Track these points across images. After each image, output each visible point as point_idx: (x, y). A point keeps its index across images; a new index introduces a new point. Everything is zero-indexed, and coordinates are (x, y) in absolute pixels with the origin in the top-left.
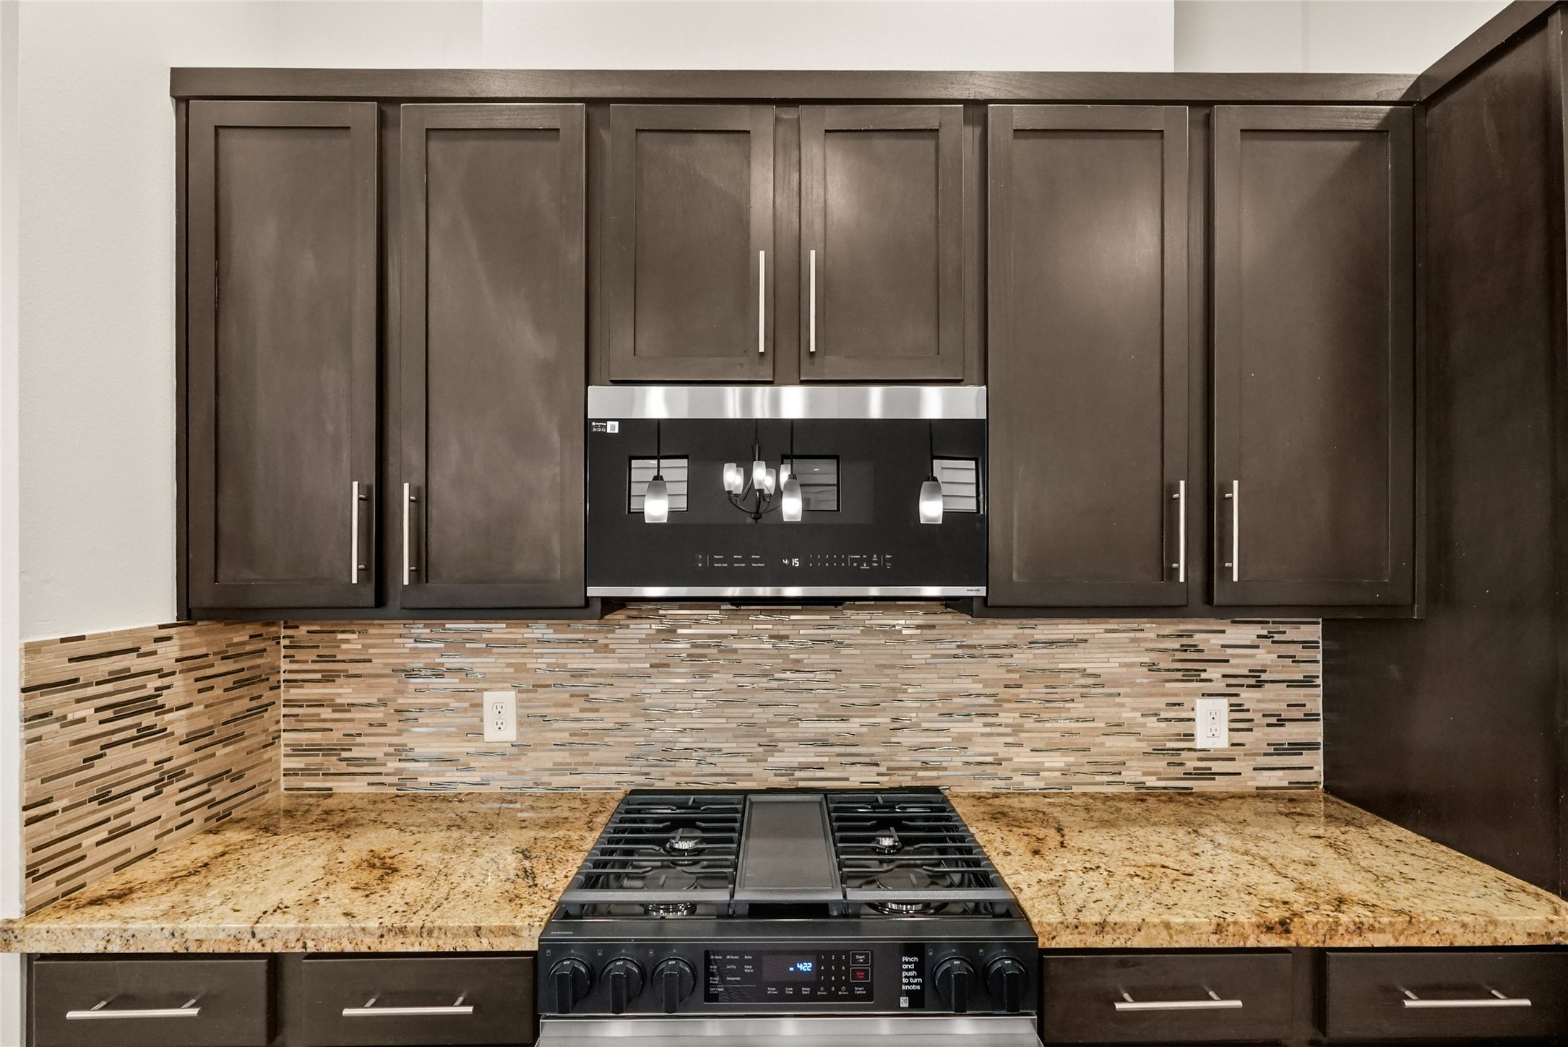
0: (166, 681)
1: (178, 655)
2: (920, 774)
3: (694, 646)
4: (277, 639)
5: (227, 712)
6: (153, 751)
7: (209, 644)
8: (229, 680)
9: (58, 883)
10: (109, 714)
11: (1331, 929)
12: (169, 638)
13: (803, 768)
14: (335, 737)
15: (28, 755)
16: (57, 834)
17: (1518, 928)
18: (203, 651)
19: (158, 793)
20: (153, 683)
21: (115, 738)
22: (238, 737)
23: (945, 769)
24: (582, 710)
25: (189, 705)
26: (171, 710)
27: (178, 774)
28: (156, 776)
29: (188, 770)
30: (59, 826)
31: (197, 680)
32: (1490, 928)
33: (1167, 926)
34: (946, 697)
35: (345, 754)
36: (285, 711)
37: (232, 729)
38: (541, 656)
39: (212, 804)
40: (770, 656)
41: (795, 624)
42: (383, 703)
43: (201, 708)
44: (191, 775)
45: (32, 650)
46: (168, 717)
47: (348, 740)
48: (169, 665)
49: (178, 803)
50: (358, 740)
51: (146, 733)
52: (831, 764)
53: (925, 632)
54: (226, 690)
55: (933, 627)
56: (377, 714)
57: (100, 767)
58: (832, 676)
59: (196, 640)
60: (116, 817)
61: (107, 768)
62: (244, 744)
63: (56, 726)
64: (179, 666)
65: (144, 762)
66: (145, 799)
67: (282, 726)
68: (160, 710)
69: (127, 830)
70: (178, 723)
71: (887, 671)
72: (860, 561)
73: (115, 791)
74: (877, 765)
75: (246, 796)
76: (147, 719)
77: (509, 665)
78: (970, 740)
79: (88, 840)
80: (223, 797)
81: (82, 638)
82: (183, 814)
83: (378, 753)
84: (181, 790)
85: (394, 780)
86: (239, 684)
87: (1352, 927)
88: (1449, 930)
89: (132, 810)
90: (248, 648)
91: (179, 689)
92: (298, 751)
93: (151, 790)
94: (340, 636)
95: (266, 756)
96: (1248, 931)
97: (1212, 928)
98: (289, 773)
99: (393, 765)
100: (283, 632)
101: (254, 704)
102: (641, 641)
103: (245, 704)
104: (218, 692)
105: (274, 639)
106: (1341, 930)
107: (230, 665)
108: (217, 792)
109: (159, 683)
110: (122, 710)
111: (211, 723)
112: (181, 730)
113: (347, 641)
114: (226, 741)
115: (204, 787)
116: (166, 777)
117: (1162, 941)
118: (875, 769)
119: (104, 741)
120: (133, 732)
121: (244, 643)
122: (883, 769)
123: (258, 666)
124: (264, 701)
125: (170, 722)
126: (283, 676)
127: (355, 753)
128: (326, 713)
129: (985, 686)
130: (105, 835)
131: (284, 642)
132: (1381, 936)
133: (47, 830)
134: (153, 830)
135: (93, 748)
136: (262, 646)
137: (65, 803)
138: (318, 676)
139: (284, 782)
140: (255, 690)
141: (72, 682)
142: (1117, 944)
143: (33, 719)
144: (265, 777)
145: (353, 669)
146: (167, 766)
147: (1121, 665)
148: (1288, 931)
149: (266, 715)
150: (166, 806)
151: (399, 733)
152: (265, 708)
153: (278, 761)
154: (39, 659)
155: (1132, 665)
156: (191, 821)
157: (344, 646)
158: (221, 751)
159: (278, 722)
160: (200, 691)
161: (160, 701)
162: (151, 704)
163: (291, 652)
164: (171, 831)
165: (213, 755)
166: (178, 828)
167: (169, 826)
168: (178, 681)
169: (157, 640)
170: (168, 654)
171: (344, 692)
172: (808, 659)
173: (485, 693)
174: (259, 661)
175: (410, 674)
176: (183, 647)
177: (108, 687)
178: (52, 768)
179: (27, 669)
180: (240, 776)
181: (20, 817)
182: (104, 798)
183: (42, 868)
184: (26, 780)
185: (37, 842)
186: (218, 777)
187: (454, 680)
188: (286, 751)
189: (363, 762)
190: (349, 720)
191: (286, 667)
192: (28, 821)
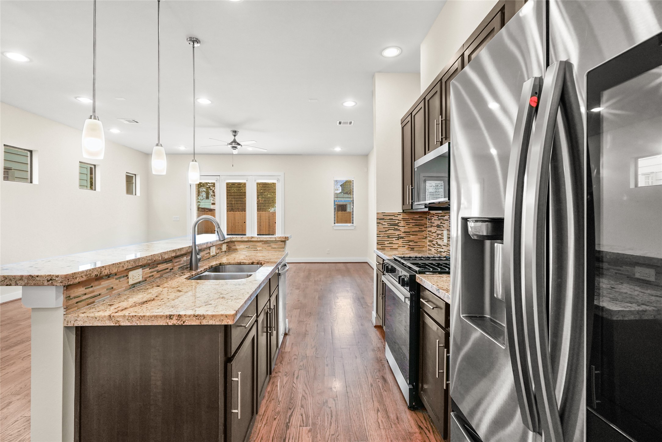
0: (400, 222)
1: (402, 218)
5: (413, 230)
6: (397, 233)
7: (408, 217)
8: (414, 224)
9: (381, 247)
10: (389, 225)
12: (401, 215)
14: (432, 239)
15: (377, 227)
18: (407, 218)
20: (397, 222)
21: (390, 229)
22: (416, 235)
25: (405, 227)
26: (400, 227)
27: (402, 238)
28: (398, 237)
29: (404, 238)
30: (381, 239)
31: (406, 223)
35: (433, 243)
36: (428, 233)
37: (415, 233)
39: (410, 245)
42: (435, 232)
43: (407, 228)
44: (405, 239)
45: (378, 213)
46: (400, 228)
48: (400, 219)
49: (402, 243)
50: (434, 240)
51: (397, 230)
54: (413, 226)
56: (434, 234)
57: (388, 232)
59: (406, 216)
60: (390, 241)
61: (389, 233)
62: (417, 237)
63: (381, 225)
64: (402, 220)
65: (395, 234)
66: (396, 240)
67: (428, 236)
68: (399, 226)
69: (392, 243)
70: (403, 229)
73: (390, 237)
75: (418, 247)
76: (396, 227)
79: (386, 242)
80: (412, 245)
81: (385, 213)
82: (403, 245)
84: (403, 241)
86: (416, 225)
89: (393, 241)
90: (418, 219)
91: (402, 223)
93: (397, 239)
95: (423, 241)
99: (436, 246)
100: (428, 217)
101: (420, 230)
103: (418, 229)
104: (411, 226)
105: (425, 218)
107: (414, 221)
108: (410, 243)
109: (398, 222)
110: (391, 225)
111: (409, 231)
112: (403, 230)
113: (432, 219)
114: (413, 235)
115: (408, 242)
116: (399, 238)
119: (388, 229)
120: (394, 229)
123: (421, 223)
124: (422, 230)
125: (401, 229)
126: (428, 226)
128: (431, 234)
130: (389, 243)
131: (428, 219)
133: (380, 239)
134: (397, 245)
135: (387, 229)
136: (422, 219)
137: (382, 236)
138: (430, 226)
139: (428, 247)
140: (421, 227)
141: (383, 219)
143: (378, 223)
144: (423, 245)
145: (434, 225)
146: (400, 236)
149: (423, 232)
150: (400, 242)
151: (437, 239)
152: (423, 231)
154: (378, 215)
156: (405, 247)
158: (411, 237)
159: (427, 235)
160: (407, 225)
161: (398, 225)
162: (396, 225)
163: (429, 221)
164: (401, 247)
165: (410, 237)
166: (402, 247)
167: (400, 246)
168: (402, 222)
169: (398, 215)
170: (400, 217)
171: (433, 230)
173: (444, 231)
175: (438, 226)
176: (403, 217)
177: (389, 221)
178: (381, 230)
179: (377, 216)
180: (416, 242)
181: (376, 235)
182: (388, 237)
183: (379, 244)
184: (377, 231)
185: (378, 240)
186: (411, 241)
187: (441, 228)
188: (428, 241)
189: (434, 245)
190: (433, 235)
191: (428, 224)
192: (377, 237)
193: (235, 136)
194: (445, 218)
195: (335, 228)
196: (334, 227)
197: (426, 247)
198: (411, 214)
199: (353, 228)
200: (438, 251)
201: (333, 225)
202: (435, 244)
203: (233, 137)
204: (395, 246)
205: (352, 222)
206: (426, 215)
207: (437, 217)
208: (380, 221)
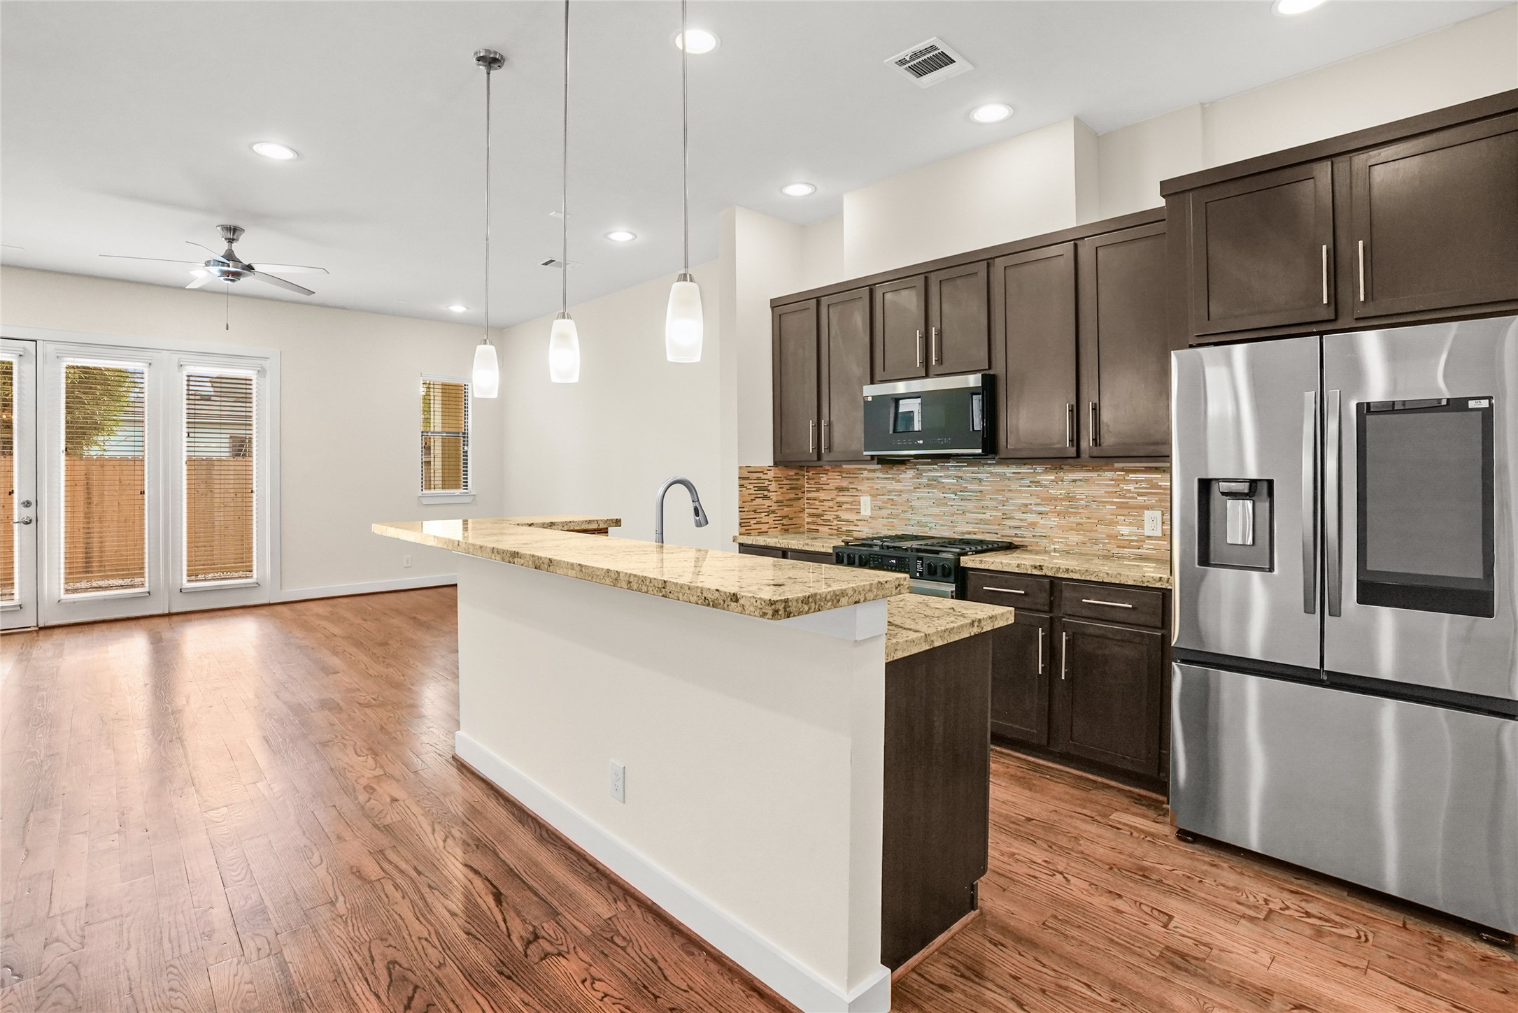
0: (770, 483)
1: (773, 476)
2: (1015, 539)
3: (929, 480)
4: (804, 476)
5: (788, 496)
6: (767, 503)
7: (781, 474)
8: (788, 487)
9: (746, 530)
10: (756, 489)
11: (1057, 570)
12: (771, 470)
13: (969, 533)
14: (819, 511)
15: (740, 494)
16: (745, 517)
17: (1130, 577)
18: (780, 476)
19: (768, 515)
20: (767, 483)
21: (758, 496)
22: (791, 506)
23: (1025, 537)
24: (891, 505)
25: (777, 492)
26: (772, 492)
27: (773, 512)
28: (767, 510)
29: (776, 511)
30: (745, 515)
31: (779, 484)
32: (1118, 576)
33: (1002, 563)
34: (1026, 505)
35: (822, 518)
36: (806, 500)
37: (789, 503)
38: (878, 483)
39: (783, 524)
40: (955, 485)
41: (965, 471)
42: (832, 500)
43: (780, 493)
45: (740, 468)
46: (771, 494)
47: (823, 512)
48: (771, 479)
50: (826, 513)
51: (765, 497)
53: (1017, 475)
54: (787, 490)
55: (1020, 473)
56: (831, 504)
57: (754, 503)
58: (979, 494)
59: (778, 472)
60: (758, 518)
61: (756, 504)
62: (793, 509)
63: (745, 489)
64: (774, 479)
65: (764, 505)
67: (806, 506)
68: (769, 491)
70: (774, 496)
71: (1001, 493)
72: (941, 441)
73: (758, 511)
74: (997, 534)
75: (794, 526)
76: (766, 493)
77: (869, 487)
78: (1036, 525)
79: (752, 522)
81: (750, 467)
83: (830, 518)
85: (836, 528)
86: (791, 489)
87: (1065, 570)
88: (1101, 575)
89: (762, 518)
90: (794, 477)
91: (773, 487)
92: (811, 515)
93: (766, 514)
94: (821, 475)
96: (1028, 567)
97: (1016, 565)
98: (808, 523)
99: (835, 522)
100: (806, 474)
101: (796, 496)
102: (911, 478)
103: (793, 496)
104: (785, 490)
105: (802, 475)
106: (1061, 571)
107: (788, 482)
108: (784, 521)
110: (760, 488)
111: (783, 499)
112: (774, 499)
113: (822, 477)
114: (788, 506)
115: (781, 518)
117: (1000, 568)
118: (996, 535)
119: (755, 496)
120: (762, 496)
121: (792, 475)
122: (999, 536)
123: (797, 484)
124: (799, 496)
125: (772, 496)
126: (806, 489)
127: (825, 517)
128: (817, 502)
129: (1042, 501)
130: (755, 522)
131: (806, 477)
132: (1075, 574)
133: (743, 515)
134: (767, 526)
135: (753, 497)
136: (799, 477)
137: (746, 510)
138: (815, 489)
139: (806, 526)
140: (797, 492)
141: (748, 478)
142: (986, 568)
143: (741, 486)
144: (800, 522)
145: (825, 487)
146: (771, 508)
147: (1106, 492)
148: (1042, 569)
149: (800, 501)
150: (770, 519)
151: (837, 511)
152: (800, 499)
153: (804, 518)
154: (741, 471)
155: (1112, 492)
157: (822, 479)
158: (786, 509)
159: (804, 504)
160: (780, 488)
161: (769, 488)
162: (765, 488)
163: (808, 481)
165: (784, 509)
167: (771, 526)
168: (773, 483)
169: (768, 470)
170: (771, 475)
171: (822, 495)
172: (970, 487)
173: (861, 497)
174: (798, 482)
175: (840, 489)
176: (775, 474)
177: (756, 481)
178: (745, 500)
179: (740, 473)
180: (791, 519)
181: (738, 510)
182: (755, 512)
183: (743, 525)
184: (740, 501)
185: (742, 517)
186: (784, 517)
187: (853, 492)
188: (806, 515)
189: (828, 521)
190: (823, 505)
191: (806, 486)
192: (740, 511)
193: (231, 241)
194: (862, 475)
195: (425, 501)
196: (421, 499)
197: (804, 526)
198: (784, 468)
199: (468, 500)
200: (840, 530)
201: (418, 493)
202: (831, 519)
203: (225, 245)
204: (764, 527)
205: (464, 486)
206: (802, 470)
207: (839, 474)
208: (743, 482)
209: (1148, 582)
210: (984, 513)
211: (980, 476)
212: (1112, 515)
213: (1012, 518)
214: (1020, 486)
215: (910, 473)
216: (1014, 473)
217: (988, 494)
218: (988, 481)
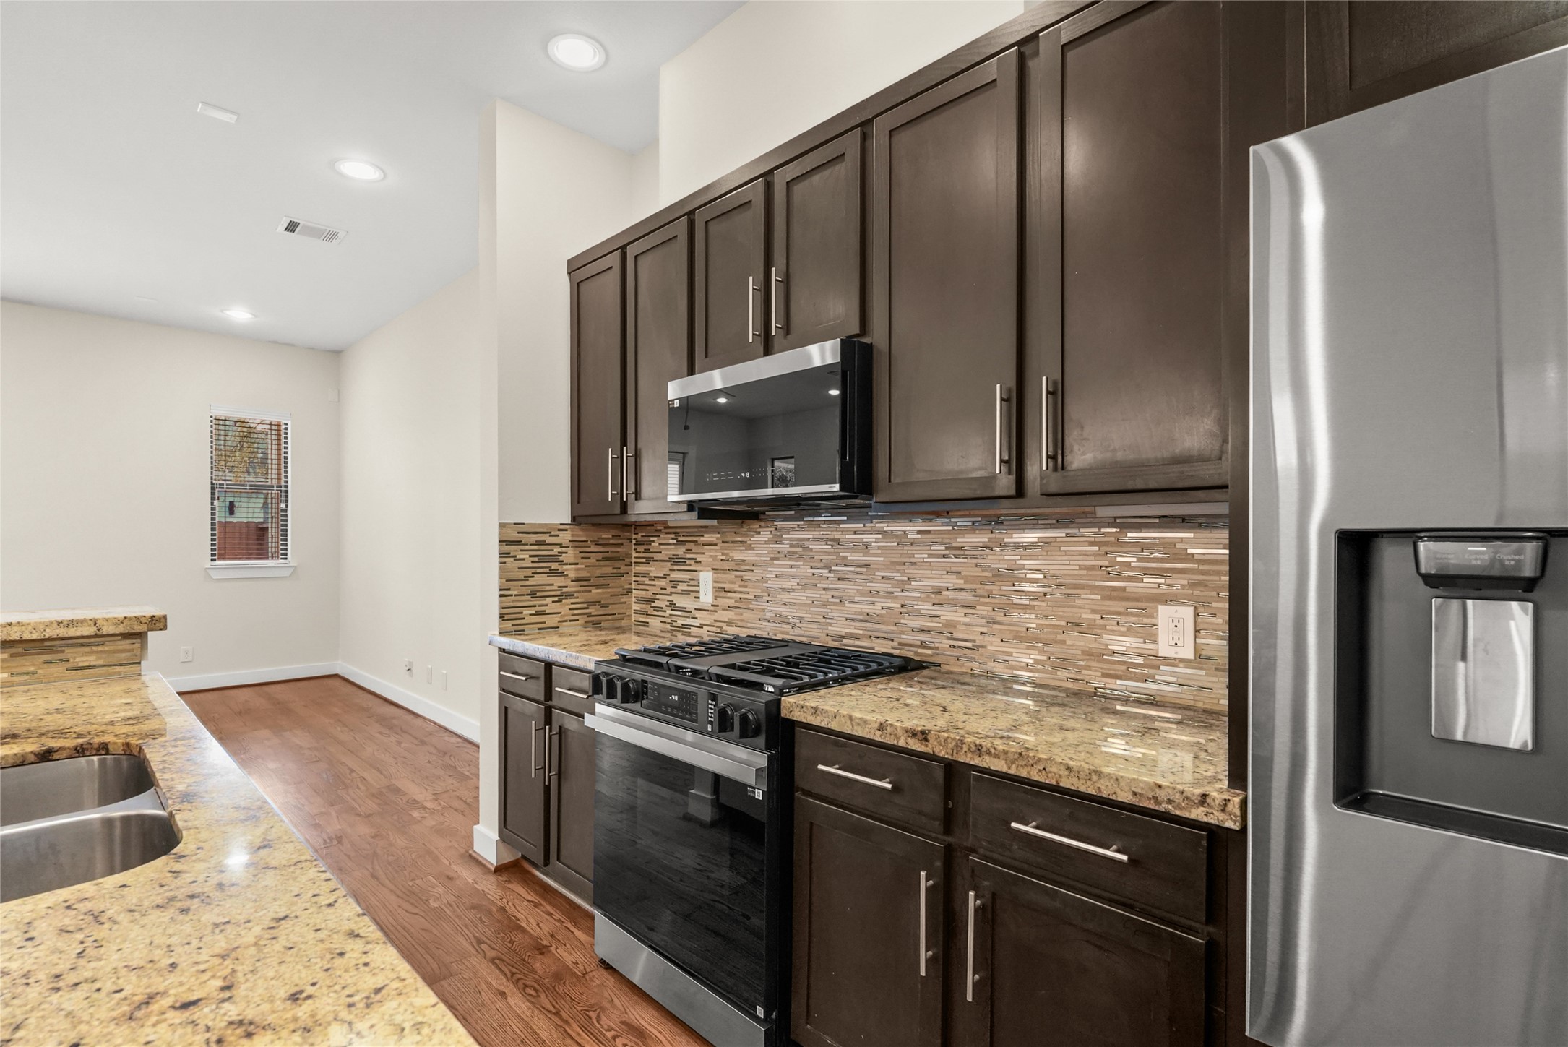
0: (564, 550)
1: (570, 539)
2: (920, 651)
3: (792, 546)
4: (630, 540)
5: (598, 572)
6: (558, 581)
7: (587, 536)
8: (600, 556)
9: (513, 625)
10: (536, 559)
11: (957, 746)
12: (566, 530)
13: (850, 637)
14: (649, 594)
15: (500, 568)
16: (512, 605)
17: (1123, 784)
18: (584, 539)
19: (560, 601)
20: (557, 550)
21: (538, 571)
22: (606, 586)
23: (937, 649)
24: (740, 586)
25: (577, 564)
26: (566, 564)
27: (570, 595)
28: (558, 593)
29: (576, 595)
30: (513, 601)
31: (581, 552)
32: (1095, 778)
33: (851, 718)
34: (939, 591)
35: (653, 604)
36: (634, 579)
37: (601, 581)
38: (723, 551)
39: (589, 615)
40: (829, 554)
41: (843, 531)
42: (665, 576)
43: (583, 566)
44: (577, 598)
45: (502, 526)
46: (565, 567)
47: (654, 596)
48: (566, 543)
49: (570, 609)
50: (658, 597)
51: (553, 572)
52: (864, 636)
53: (924, 536)
54: (597, 561)
55: (929, 532)
56: (662, 583)
57: (531, 582)
58: (865, 570)
59: (580, 533)
60: (539, 606)
61: (535, 583)
62: (608, 590)
63: (512, 559)
64: (571, 544)
65: (552, 585)
66: (553, 602)
68: (561, 562)
69: (543, 613)
70: (571, 571)
71: (898, 567)
73: (538, 594)
74: (892, 640)
75: (610, 617)
76: (554, 566)
77: (711, 556)
78: (955, 627)
79: (526, 612)
80: (596, 613)
81: (524, 524)
82: (573, 615)
84: (572, 603)
85: (669, 620)
86: (606, 559)
87: (973, 748)
88: (1054, 769)
89: (547, 605)
90: (611, 542)
91: (570, 555)
92: (639, 601)
93: (556, 599)
94: (652, 539)
95: (622, 600)
96: (900, 733)
97: (877, 726)
98: (636, 612)
99: (669, 612)
100: (634, 536)
101: (615, 571)
102: (766, 543)
103: (609, 570)
104: (593, 561)
105: (628, 539)
106: (965, 747)
107: (599, 549)
108: (592, 610)
109: (560, 550)
110: (542, 559)
111: (588, 575)
112: (572, 575)
113: (653, 541)
114: (598, 586)
115: (585, 605)
116: (562, 597)
117: (847, 729)
118: (890, 642)
119: (533, 571)
120: (547, 570)
121: (609, 539)
122: (895, 644)
123: (618, 552)
124: (621, 571)
125: (567, 570)
126: (634, 560)
127: (656, 604)
128: (647, 581)
129: (965, 582)
130: (534, 612)
131: (634, 542)
132: (996, 761)
133: (508, 602)
134: (557, 618)
135: (529, 573)
136: (620, 542)
137: (515, 592)
138: (644, 560)
139: (634, 617)
140: (617, 564)
141: (518, 543)
142: (823, 724)
143: (504, 555)
144: (622, 611)
145: (657, 557)
146: (564, 590)
147: (1081, 568)
148: (926, 740)
149: (623, 578)
150: (565, 607)
151: (670, 594)
152: (622, 575)
153: (630, 605)
154: (504, 530)
155: (1092, 568)
156: (578, 620)
157: (653, 544)
158: (595, 591)
159: (631, 584)
160: (582, 558)
161: (561, 559)
162: (555, 559)
163: (636, 547)
164: (566, 621)
165: (590, 591)
166: (570, 621)
167: (566, 618)
168: (570, 551)
169: (559, 530)
170: (566, 537)
171: (653, 570)
172: (852, 557)
173: (701, 573)
174: (619, 550)
175: (676, 560)
176: (573, 535)
177: (535, 547)
178: (511, 576)
179: (500, 534)
180: (606, 606)
181: (497, 593)
182: (533, 595)
183: (506, 617)
184: (500, 578)
185: (505, 605)
186: (593, 603)
187: (690, 565)
188: (634, 600)
189: (659, 609)
190: (655, 585)
191: (634, 555)
192: (501, 596)
194: (702, 538)
195: (215, 575)
196: (209, 571)
197: (630, 616)
198: (592, 528)
199: (287, 573)
200: (675, 624)
201: (208, 564)
202: (664, 606)
204: (551, 621)
205: (282, 554)
206: (629, 531)
207: (673, 536)
208: (507, 548)
209: (1170, 801)
210: (873, 603)
211: (868, 538)
212: (1094, 611)
213: (917, 612)
214: (930, 556)
215: (766, 534)
216: (919, 532)
217: (878, 570)
218: (879, 547)
